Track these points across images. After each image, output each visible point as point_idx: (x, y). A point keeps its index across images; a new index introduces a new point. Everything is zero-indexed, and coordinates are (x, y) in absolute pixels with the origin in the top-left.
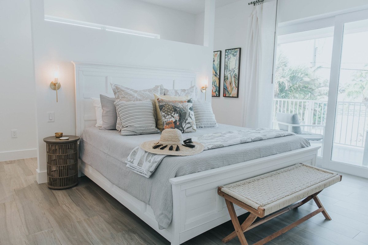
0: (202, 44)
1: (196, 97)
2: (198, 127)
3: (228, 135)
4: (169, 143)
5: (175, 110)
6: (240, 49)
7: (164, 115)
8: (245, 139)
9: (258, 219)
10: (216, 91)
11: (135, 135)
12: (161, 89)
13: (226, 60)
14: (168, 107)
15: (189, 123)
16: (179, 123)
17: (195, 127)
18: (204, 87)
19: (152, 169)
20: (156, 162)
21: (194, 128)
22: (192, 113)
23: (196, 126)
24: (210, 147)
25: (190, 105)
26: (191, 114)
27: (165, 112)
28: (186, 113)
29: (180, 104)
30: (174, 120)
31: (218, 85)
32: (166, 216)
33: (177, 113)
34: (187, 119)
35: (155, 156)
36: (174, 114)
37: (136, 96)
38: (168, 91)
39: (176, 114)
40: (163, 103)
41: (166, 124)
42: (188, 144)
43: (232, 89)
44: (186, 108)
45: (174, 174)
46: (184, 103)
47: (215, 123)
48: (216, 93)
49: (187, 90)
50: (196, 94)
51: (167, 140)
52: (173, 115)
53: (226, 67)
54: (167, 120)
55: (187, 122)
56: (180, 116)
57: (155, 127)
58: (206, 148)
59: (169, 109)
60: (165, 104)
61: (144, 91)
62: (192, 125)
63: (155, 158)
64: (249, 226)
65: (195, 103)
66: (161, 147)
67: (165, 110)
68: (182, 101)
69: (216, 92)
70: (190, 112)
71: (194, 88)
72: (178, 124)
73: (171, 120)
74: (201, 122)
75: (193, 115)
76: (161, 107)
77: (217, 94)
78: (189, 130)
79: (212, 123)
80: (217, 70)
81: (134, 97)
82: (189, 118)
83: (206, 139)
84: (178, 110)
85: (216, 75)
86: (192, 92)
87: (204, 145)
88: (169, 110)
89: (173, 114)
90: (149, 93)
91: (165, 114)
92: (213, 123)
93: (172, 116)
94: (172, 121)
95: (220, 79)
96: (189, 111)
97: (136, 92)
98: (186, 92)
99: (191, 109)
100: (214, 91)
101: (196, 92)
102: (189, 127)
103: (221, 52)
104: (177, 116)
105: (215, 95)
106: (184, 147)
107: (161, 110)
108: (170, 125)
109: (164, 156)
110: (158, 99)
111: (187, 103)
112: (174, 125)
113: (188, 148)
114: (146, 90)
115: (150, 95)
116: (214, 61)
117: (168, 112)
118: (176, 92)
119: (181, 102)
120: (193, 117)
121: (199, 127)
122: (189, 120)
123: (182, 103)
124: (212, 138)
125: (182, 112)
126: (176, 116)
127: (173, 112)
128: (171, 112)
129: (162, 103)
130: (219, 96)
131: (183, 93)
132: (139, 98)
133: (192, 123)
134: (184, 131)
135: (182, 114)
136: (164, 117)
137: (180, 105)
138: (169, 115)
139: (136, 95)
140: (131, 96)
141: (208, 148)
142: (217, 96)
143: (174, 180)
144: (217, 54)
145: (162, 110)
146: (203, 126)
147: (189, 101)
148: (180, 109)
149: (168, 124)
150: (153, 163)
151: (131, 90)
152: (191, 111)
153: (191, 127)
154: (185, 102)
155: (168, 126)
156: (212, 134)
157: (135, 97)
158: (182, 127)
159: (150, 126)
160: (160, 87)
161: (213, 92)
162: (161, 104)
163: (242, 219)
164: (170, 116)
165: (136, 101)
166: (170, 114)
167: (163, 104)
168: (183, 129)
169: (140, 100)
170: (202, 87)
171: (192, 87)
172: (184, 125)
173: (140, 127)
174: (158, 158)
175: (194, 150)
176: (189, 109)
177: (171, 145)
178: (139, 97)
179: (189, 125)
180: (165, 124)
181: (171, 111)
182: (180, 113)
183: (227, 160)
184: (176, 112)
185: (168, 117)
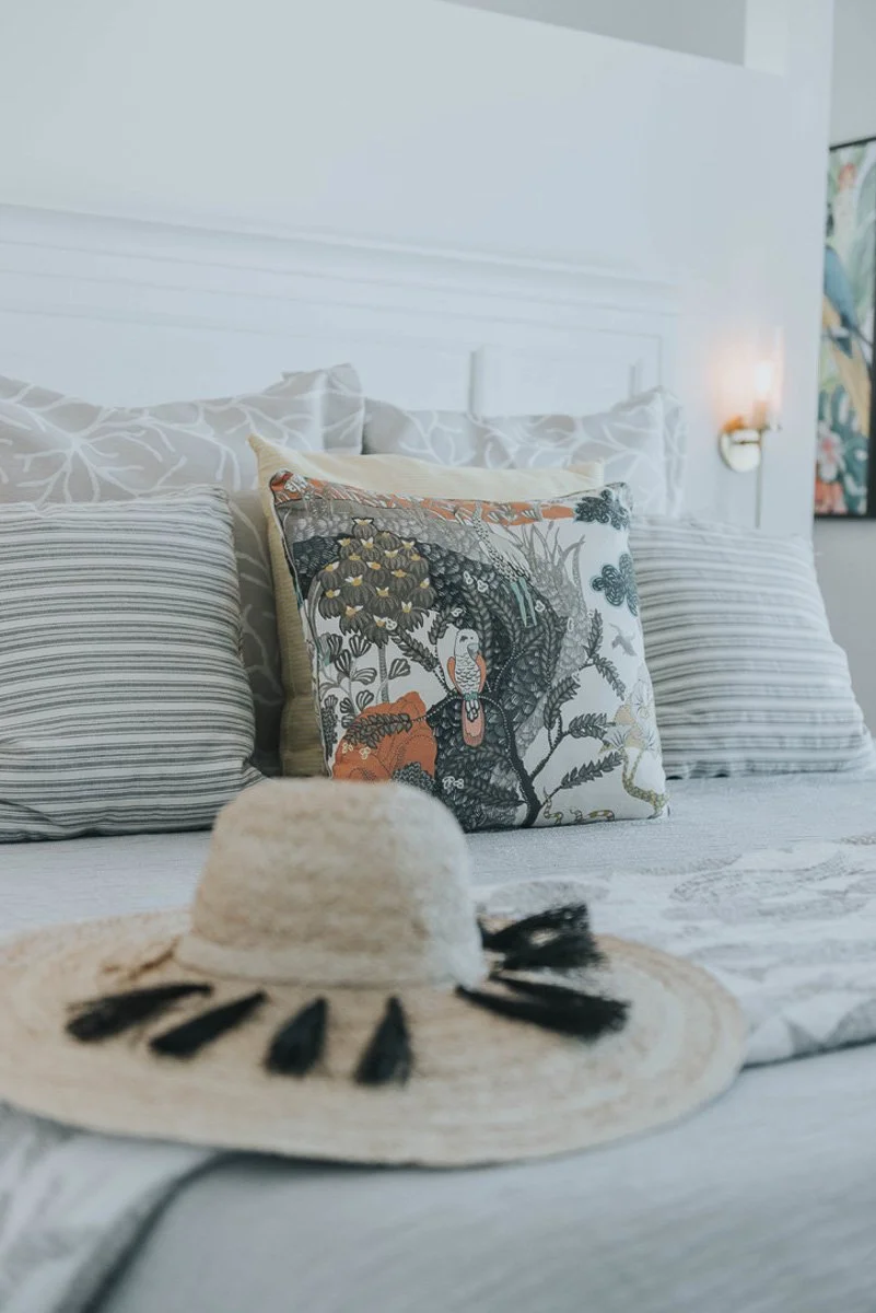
0: (729, 48)
1: (671, 495)
2: (686, 771)
4: (291, 972)
5: (447, 586)
7: (330, 638)
10: (850, 469)
11: (27, 839)
12: (338, 407)
14: (380, 559)
15: (588, 726)
16: (489, 729)
17: (650, 771)
18: (747, 421)
20: (58, 1246)
21: (635, 783)
23: (659, 759)
24: (821, 1018)
25: (606, 546)
26: (608, 635)
27: (341, 613)
28: (555, 625)
29: (496, 528)
30: (431, 692)
33: (466, 622)
34: (568, 689)
36: (437, 633)
37: (76, 458)
38: (398, 421)
39: (452, 629)
40: (322, 523)
41: (356, 732)
42: (543, 977)
44: (558, 577)
46: (542, 525)
47: (849, 730)
48: (845, 491)
49: (587, 420)
50: (668, 465)
51: (266, 931)
52: (426, 643)
54: (358, 687)
55: (570, 711)
56: (501, 648)
57: (237, 764)
58: (775, 1040)
59: (385, 578)
60: (344, 528)
61: (168, 412)
62: (621, 742)
63: (56, 1186)
65: (654, 536)
66: (182, 1011)
67: (347, 591)
68: (525, 507)
69: (849, 480)
70: (597, 620)
71: (657, 409)
72: (473, 729)
73: (398, 689)
74: (711, 717)
75: (629, 650)
76: (310, 559)
77: (851, 501)
78: (588, 796)
79: (818, 731)
80: (857, 302)
81: (50, 465)
82: (589, 678)
83: (769, 902)
84: (482, 587)
85: (844, 344)
86: (630, 439)
87: (738, 986)
88: (384, 592)
89: (420, 635)
90: (210, 436)
91: (345, 628)
92: (829, 731)
93: (415, 651)
94: (412, 698)
96: (596, 601)
97: (80, 415)
98: (581, 437)
99: (610, 583)
100: (829, 473)
101: (668, 450)
102: (589, 772)
104: (462, 649)
105: (840, 508)
106: (480, 1019)
107: (305, 593)
108: (387, 741)
109: (180, 1163)
110: (278, 482)
111: (570, 529)
112: (432, 748)
113: (528, 1039)
114: (193, 406)
115: (224, 448)
116: (830, 222)
117: (373, 608)
118: (484, 442)
119: (519, 513)
120: (633, 668)
121: (700, 772)
122: (591, 695)
123: (523, 521)
124: (841, 895)
125: (516, 610)
126: (460, 649)
127: (421, 606)
128: (407, 607)
129: (321, 515)
131: (545, 446)
132: (105, 472)
133: (622, 729)
134: (535, 807)
135: (515, 636)
136: (333, 659)
137: (500, 545)
138: (379, 638)
139: (75, 444)
140: (28, 458)
141: (795, 1030)
142: (852, 514)
144: (852, 167)
145: (316, 588)
146: (733, 758)
147: (595, 509)
148: (504, 580)
149: (373, 727)
151: (38, 398)
152: (614, 600)
153: (608, 765)
154: (555, 512)
155: (365, 752)
156: (827, 851)
157: (68, 467)
158: (516, 764)
159: (186, 753)
160: (330, 384)
161: (819, 480)
162: (305, 528)
164: (393, 651)
165: (76, 499)
166: (392, 625)
167: (326, 526)
168: (526, 782)
169: (110, 492)
170: (729, 415)
171: (640, 400)
172: (532, 747)
173: (83, 757)
175: (616, 1076)
176: (596, 585)
177: (310, 997)
178: (104, 470)
179: (586, 750)
180: (340, 732)
181: (403, 595)
182: (496, 620)
184: (456, 612)
185: (369, 660)
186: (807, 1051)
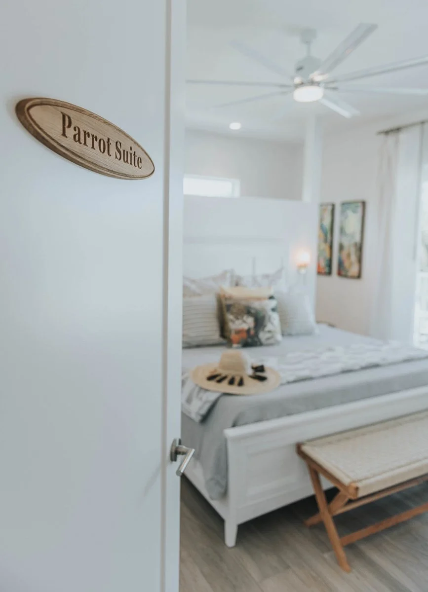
3: (325, 356)
4: (230, 373)
5: (248, 311)
6: (364, 204)
7: (232, 319)
8: (351, 363)
9: (350, 501)
12: (232, 277)
13: (342, 218)
15: (269, 332)
16: (254, 333)
18: (303, 266)
19: (204, 411)
20: (209, 402)
21: (277, 339)
22: (275, 314)
23: (281, 335)
24: (292, 378)
25: (273, 303)
26: (272, 318)
27: (234, 315)
29: (256, 302)
30: (246, 327)
31: (328, 257)
32: (218, 483)
33: (251, 316)
34: (266, 326)
35: (208, 394)
36: (247, 318)
39: (249, 317)
42: (259, 374)
43: (351, 264)
44: (264, 309)
45: (231, 423)
46: (263, 301)
49: (271, 275)
52: (245, 320)
53: (342, 230)
54: (236, 326)
55: (266, 329)
56: (256, 319)
57: (218, 337)
58: (285, 381)
61: (206, 279)
62: (275, 333)
63: (206, 396)
64: (340, 507)
66: (218, 378)
67: (234, 312)
69: (326, 267)
70: (271, 315)
72: (252, 333)
73: (241, 326)
76: (229, 307)
77: (326, 271)
78: (270, 341)
79: (307, 328)
80: (328, 234)
82: (269, 324)
84: (253, 311)
86: (279, 278)
89: (244, 318)
90: (212, 283)
91: (234, 317)
94: (243, 328)
95: (331, 247)
96: (271, 313)
98: (271, 279)
99: (273, 310)
102: (269, 338)
103: (333, 206)
104: (251, 320)
106: (251, 379)
107: (228, 312)
108: (240, 334)
109: (220, 394)
110: (224, 296)
111: (267, 301)
112: (246, 336)
118: (254, 279)
119: (259, 299)
120: (277, 322)
121: (287, 335)
122: (269, 327)
123: (259, 301)
125: (259, 314)
127: (244, 314)
128: (242, 314)
129: (230, 300)
130: (329, 273)
131: (265, 281)
132: (198, 291)
134: (261, 343)
136: (232, 322)
137: (256, 305)
138: (239, 319)
142: (326, 274)
143: (230, 433)
144: (326, 209)
145: (230, 311)
146: (294, 332)
147: (271, 297)
149: (237, 332)
150: (205, 402)
152: (273, 312)
153: (272, 337)
154: (264, 299)
155: (236, 336)
158: (258, 337)
160: (231, 273)
161: (319, 268)
163: (331, 494)
164: (241, 321)
166: (241, 317)
167: (231, 302)
168: (260, 339)
169: (199, 295)
170: (299, 265)
171: (279, 272)
172: (261, 335)
174: (212, 397)
175: (266, 386)
176: (271, 310)
177: (232, 376)
179: (268, 335)
180: (233, 332)
181: (241, 312)
182: (256, 316)
183: (314, 402)
185: (237, 322)
186: (289, 383)
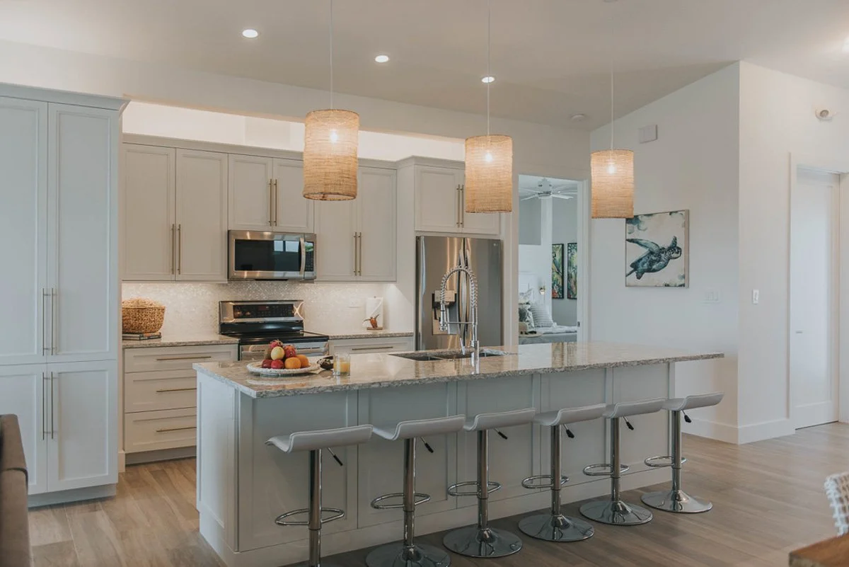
13: (570, 255)
18: (542, 288)
22: (530, 313)
25: (529, 306)
31: (561, 284)
48: (559, 295)
49: (525, 293)
50: (533, 297)
69: (559, 293)
71: (532, 292)
80: (559, 267)
85: (558, 273)
95: (563, 277)
98: (525, 295)
99: (529, 310)
100: (557, 292)
103: (563, 245)
105: (558, 297)
120: (531, 317)
122: (528, 319)
130: (563, 297)
142: (560, 298)
144: (558, 248)
147: (527, 303)
161: (553, 292)
